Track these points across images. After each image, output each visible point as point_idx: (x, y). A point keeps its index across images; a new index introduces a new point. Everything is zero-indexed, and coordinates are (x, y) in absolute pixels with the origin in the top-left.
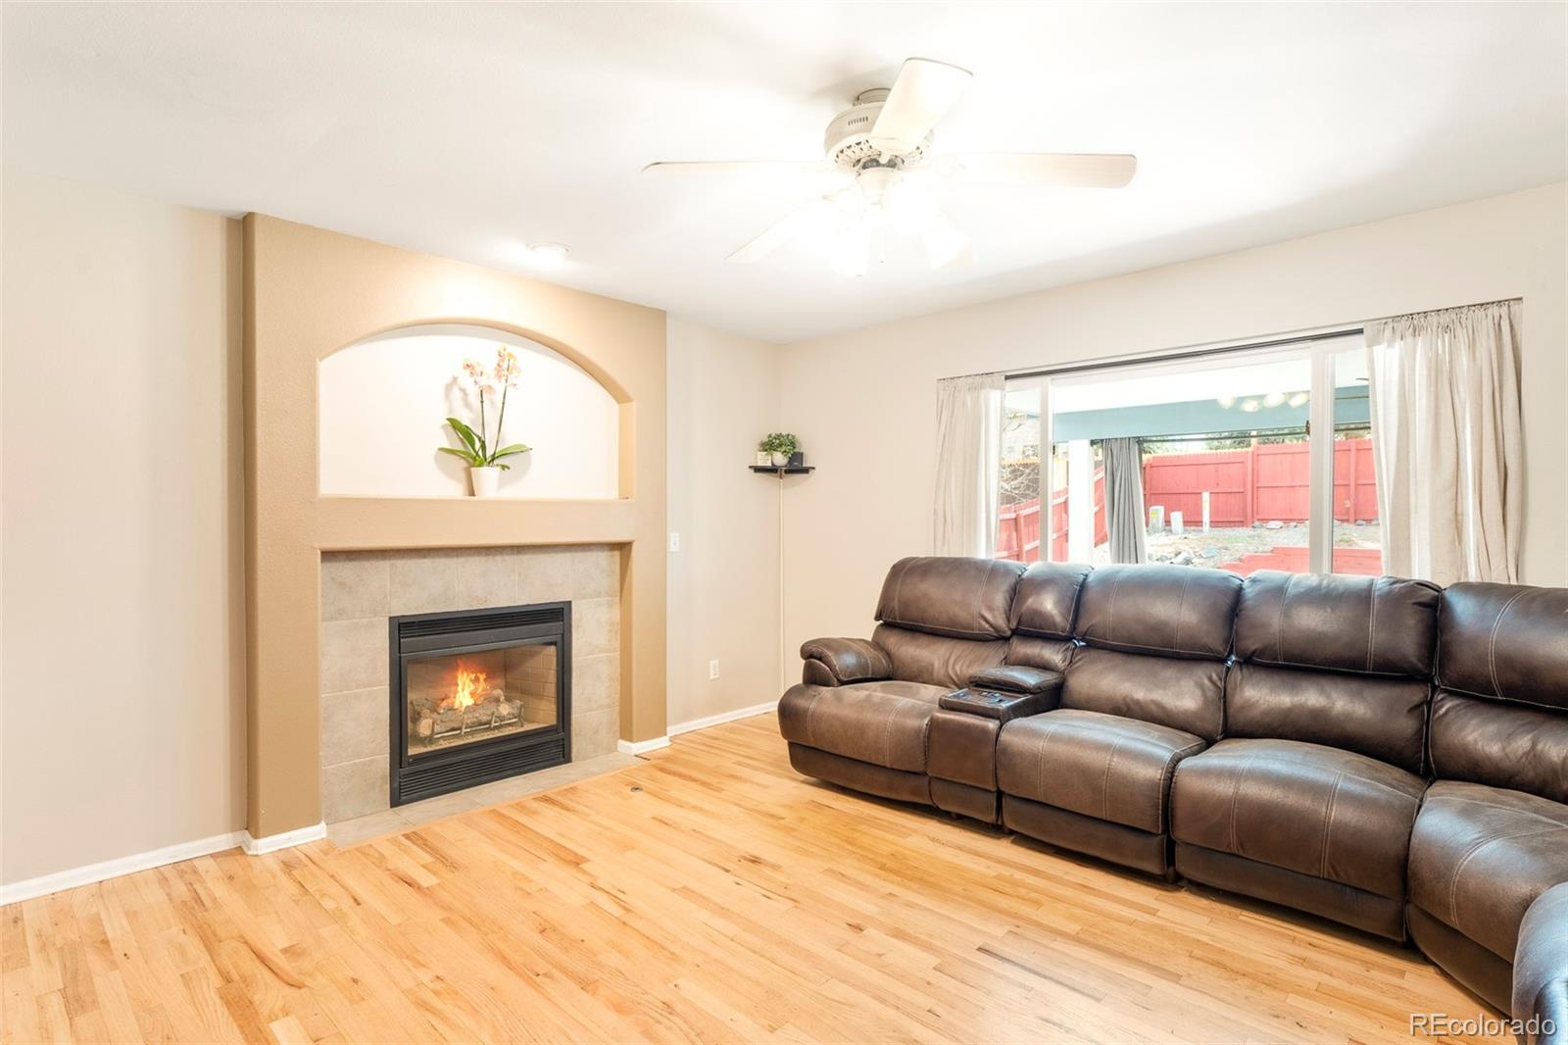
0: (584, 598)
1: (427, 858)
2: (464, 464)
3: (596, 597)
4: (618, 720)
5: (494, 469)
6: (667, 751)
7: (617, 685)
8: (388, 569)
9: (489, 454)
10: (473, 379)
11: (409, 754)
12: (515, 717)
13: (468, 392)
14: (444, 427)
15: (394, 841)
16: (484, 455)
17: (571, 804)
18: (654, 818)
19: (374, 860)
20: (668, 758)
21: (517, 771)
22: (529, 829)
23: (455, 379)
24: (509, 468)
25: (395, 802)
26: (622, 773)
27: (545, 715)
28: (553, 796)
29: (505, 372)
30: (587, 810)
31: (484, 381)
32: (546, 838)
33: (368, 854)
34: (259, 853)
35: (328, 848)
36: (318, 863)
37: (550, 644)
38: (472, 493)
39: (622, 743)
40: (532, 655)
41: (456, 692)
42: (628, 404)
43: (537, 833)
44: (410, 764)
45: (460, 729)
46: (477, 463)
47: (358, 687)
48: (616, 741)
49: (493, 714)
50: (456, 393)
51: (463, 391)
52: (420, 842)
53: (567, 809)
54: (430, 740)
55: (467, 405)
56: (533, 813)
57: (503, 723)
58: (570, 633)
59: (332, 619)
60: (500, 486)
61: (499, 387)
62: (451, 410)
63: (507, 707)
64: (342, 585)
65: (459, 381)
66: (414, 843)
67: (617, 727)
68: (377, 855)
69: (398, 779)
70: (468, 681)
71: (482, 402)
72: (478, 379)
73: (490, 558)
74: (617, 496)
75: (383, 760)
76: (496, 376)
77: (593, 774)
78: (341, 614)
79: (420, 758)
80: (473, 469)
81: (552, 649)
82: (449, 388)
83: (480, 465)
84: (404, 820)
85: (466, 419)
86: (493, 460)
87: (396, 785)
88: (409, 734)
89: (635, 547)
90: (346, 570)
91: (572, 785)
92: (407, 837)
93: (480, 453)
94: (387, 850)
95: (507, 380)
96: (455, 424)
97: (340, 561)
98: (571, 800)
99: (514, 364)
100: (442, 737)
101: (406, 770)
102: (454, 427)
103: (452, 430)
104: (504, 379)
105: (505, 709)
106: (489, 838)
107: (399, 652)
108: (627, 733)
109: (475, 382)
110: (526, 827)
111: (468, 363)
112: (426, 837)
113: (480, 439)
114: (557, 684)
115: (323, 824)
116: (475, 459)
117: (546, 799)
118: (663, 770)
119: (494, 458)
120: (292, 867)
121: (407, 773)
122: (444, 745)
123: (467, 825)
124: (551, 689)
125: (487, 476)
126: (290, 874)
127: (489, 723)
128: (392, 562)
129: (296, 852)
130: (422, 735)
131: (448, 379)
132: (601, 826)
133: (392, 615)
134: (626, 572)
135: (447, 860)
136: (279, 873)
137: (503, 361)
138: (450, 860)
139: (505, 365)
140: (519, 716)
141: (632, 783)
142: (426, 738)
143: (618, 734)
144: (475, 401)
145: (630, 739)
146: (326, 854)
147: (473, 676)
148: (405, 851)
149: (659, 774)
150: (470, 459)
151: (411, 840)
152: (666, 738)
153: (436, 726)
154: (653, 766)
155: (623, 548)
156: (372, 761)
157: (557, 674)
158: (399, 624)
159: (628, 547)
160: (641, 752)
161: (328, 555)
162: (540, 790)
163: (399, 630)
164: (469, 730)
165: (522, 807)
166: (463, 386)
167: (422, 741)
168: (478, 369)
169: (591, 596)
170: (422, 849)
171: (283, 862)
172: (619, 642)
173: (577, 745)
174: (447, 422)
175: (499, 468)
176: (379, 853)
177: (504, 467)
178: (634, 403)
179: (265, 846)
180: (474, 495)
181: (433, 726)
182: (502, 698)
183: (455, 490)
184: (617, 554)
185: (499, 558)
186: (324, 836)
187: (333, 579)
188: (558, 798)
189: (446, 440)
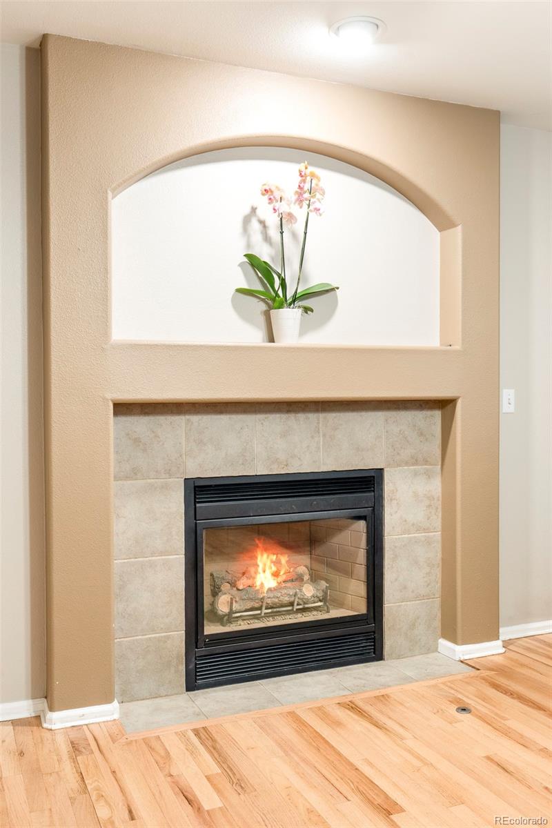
0: (399, 465)
1: (215, 769)
2: (263, 307)
3: (413, 465)
4: (439, 615)
5: (296, 310)
6: (500, 660)
7: (438, 572)
8: (183, 424)
9: (290, 294)
10: (271, 206)
11: (205, 633)
12: (320, 601)
13: (267, 224)
14: (241, 265)
15: (182, 735)
16: (285, 295)
17: (383, 719)
18: (488, 758)
19: (159, 759)
20: (501, 670)
21: (321, 663)
22: (332, 747)
23: (254, 210)
24: (312, 311)
25: (191, 686)
26: (444, 683)
27: (354, 602)
28: (361, 704)
29: (307, 195)
30: (401, 731)
31: (284, 207)
32: (351, 764)
33: (153, 750)
34: (53, 727)
35: (117, 733)
36: (104, 751)
37: (359, 518)
38: (272, 340)
39: (444, 644)
40: (340, 529)
41: (256, 573)
42: (454, 229)
43: (339, 754)
44: (206, 645)
45: (260, 608)
46: (276, 304)
47: (153, 554)
48: (436, 641)
49: (295, 595)
50: (255, 225)
51: (262, 223)
52: (209, 743)
53: (377, 725)
54: (229, 618)
55: (267, 239)
56: (336, 724)
57: (306, 606)
58: (382, 506)
59: (127, 478)
60: (303, 331)
61: (300, 213)
62: (249, 246)
63: (311, 588)
64: (137, 441)
65: (258, 212)
66: (203, 743)
67: (437, 624)
68: (162, 753)
69: (194, 659)
70: (268, 563)
71: (282, 233)
72: (277, 205)
73: (292, 416)
74: (439, 345)
75: (178, 636)
76: (297, 200)
77: (408, 680)
78: (136, 474)
79: (218, 639)
80: (272, 311)
81: (362, 525)
82: (247, 221)
83: (281, 306)
84: (197, 710)
85: (265, 254)
86: (294, 301)
87: (192, 666)
88: (205, 610)
89: (459, 404)
90: (140, 425)
91: (383, 692)
92: (196, 732)
93: (280, 292)
94: (175, 747)
95: (309, 206)
96: (253, 262)
97: (134, 414)
98: (381, 712)
99: (317, 185)
100: (240, 616)
101: (203, 650)
102: (252, 265)
103: (250, 268)
104: (305, 206)
105: (309, 591)
106: (285, 751)
107: (195, 519)
108: (450, 632)
109: (274, 209)
110: (327, 742)
111: (267, 188)
112: (218, 739)
113: (279, 276)
114: (368, 566)
115: (116, 703)
116: (274, 300)
117: (353, 707)
118: (496, 686)
119: (295, 299)
120: (78, 750)
121: (203, 654)
122: (243, 626)
123: (261, 728)
124: (361, 570)
125: (289, 318)
126: (74, 761)
127: (292, 604)
128: (187, 417)
129: (88, 733)
130: (220, 613)
131: (247, 211)
132: (418, 757)
133: (188, 477)
134: (449, 437)
135: (234, 774)
136: (65, 756)
137: (304, 181)
138: (238, 776)
139: (307, 186)
140: (323, 600)
141: (457, 701)
142: (225, 616)
143: (440, 633)
144: (274, 233)
145: (454, 640)
146: (114, 741)
147: (274, 557)
148: (192, 753)
149: (492, 692)
150: (269, 302)
151: (200, 738)
152: (499, 643)
153: (234, 604)
154: (484, 679)
155: (445, 405)
156: (168, 637)
157: (367, 552)
158: (195, 487)
159: (449, 407)
160: (467, 657)
161: (122, 408)
162: (346, 693)
163: (195, 494)
164: (270, 611)
165: (324, 713)
166: (262, 218)
167: (221, 619)
168: (277, 194)
169: (407, 464)
170: (210, 753)
171: (72, 743)
172: (440, 520)
173: (390, 641)
174: (246, 260)
175: (301, 310)
176: (166, 749)
177: (307, 310)
178: (459, 228)
179: (60, 720)
180: (274, 342)
181: (232, 603)
182: (306, 577)
183: (254, 336)
184: (437, 414)
185: (301, 416)
186: (116, 716)
187: (128, 434)
188: (367, 708)
189: (242, 279)
